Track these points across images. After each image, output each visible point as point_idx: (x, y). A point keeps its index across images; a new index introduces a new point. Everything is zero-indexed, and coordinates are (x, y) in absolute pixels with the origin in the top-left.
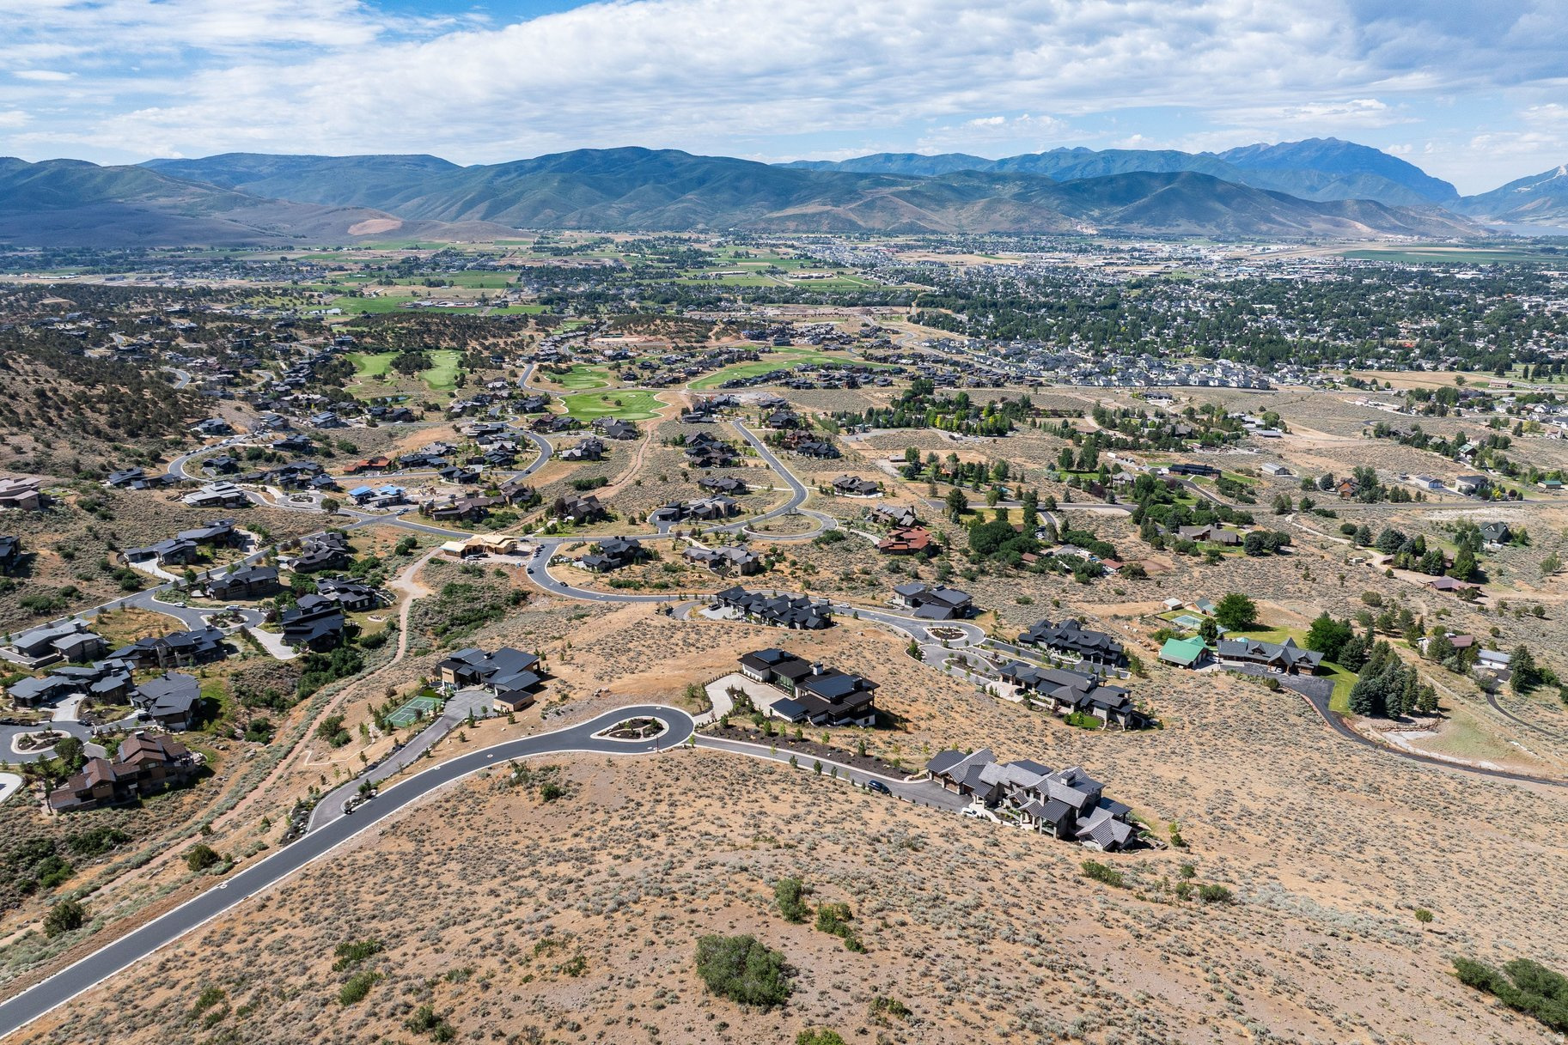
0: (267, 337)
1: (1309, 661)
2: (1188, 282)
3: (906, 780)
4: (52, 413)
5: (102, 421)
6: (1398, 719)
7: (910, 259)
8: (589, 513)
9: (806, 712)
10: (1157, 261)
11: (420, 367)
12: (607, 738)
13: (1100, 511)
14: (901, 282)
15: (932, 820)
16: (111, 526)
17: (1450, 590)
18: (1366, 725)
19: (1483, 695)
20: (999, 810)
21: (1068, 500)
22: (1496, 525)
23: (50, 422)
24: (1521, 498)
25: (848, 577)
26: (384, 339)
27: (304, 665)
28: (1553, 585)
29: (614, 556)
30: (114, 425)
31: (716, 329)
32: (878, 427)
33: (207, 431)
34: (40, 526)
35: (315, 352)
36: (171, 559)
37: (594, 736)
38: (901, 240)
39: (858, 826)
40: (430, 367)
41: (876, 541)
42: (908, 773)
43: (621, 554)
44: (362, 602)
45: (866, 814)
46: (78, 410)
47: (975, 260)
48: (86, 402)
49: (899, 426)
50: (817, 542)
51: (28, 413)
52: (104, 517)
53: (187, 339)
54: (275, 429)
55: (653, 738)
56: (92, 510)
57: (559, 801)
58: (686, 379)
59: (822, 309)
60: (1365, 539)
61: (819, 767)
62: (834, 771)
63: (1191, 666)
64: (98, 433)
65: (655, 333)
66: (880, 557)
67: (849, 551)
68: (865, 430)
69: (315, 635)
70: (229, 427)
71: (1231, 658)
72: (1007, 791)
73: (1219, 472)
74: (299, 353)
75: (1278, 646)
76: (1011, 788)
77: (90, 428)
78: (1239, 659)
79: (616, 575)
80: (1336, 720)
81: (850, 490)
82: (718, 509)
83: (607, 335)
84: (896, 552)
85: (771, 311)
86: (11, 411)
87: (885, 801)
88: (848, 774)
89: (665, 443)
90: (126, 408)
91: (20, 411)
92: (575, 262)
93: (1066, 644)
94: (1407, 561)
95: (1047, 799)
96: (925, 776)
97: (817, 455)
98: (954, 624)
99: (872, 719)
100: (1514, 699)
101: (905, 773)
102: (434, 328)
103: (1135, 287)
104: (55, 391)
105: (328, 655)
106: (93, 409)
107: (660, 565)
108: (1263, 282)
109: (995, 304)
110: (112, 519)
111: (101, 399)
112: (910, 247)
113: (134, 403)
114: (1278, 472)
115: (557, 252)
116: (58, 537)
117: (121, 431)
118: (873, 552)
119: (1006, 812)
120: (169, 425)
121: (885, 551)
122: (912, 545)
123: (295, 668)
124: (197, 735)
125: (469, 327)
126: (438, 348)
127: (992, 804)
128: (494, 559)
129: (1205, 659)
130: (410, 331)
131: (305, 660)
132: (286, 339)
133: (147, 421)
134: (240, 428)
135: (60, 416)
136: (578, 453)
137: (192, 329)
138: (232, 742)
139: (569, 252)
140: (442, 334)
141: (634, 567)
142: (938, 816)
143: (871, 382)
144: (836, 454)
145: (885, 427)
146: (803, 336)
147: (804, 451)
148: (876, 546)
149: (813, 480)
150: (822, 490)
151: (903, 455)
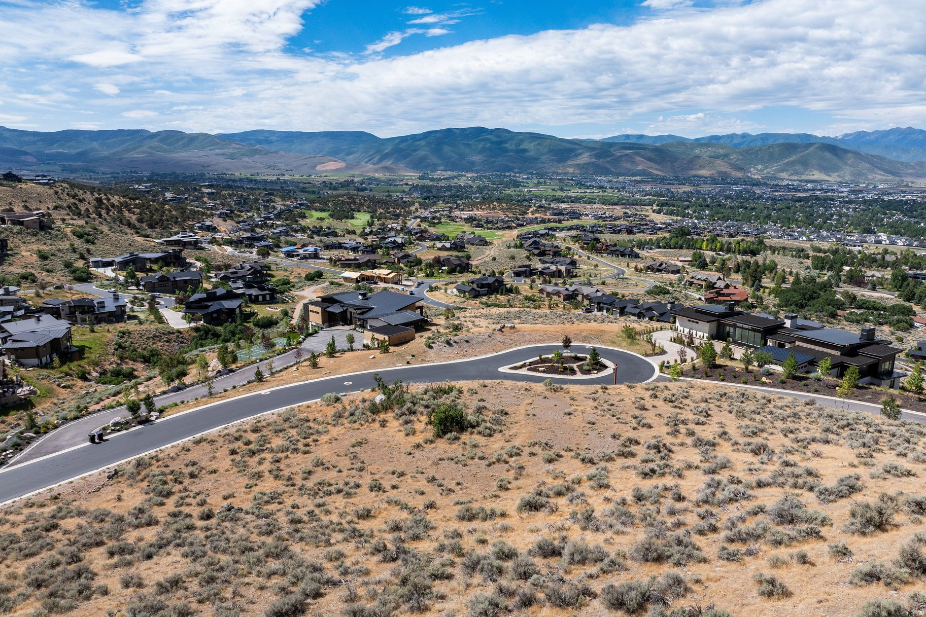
0: (257, 200)
2: (832, 200)
4: (103, 212)
5: (134, 219)
7: (647, 186)
8: (459, 265)
11: (347, 218)
12: (524, 371)
13: (869, 294)
14: (644, 196)
16: (91, 247)
21: (837, 286)
23: (100, 216)
26: (326, 205)
27: (195, 334)
29: (482, 286)
30: (140, 221)
31: (531, 209)
32: (660, 247)
33: (200, 228)
34: (33, 239)
35: (283, 207)
36: (123, 265)
37: (504, 369)
38: (638, 178)
40: (353, 218)
43: (489, 285)
44: (264, 296)
46: (120, 211)
47: (688, 188)
48: (125, 207)
49: (675, 248)
50: (649, 293)
51: (87, 210)
52: (88, 241)
53: (209, 199)
54: (245, 230)
55: (594, 376)
56: (80, 236)
57: (465, 437)
58: (515, 228)
59: (595, 206)
64: (129, 225)
65: (493, 209)
67: (679, 299)
68: (651, 249)
69: (211, 310)
70: (215, 228)
74: (274, 207)
77: (124, 222)
79: (484, 299)
81: (659, 271)
82: (560, 271)
83: (463, 210)
85: (563, 206)
86: (77, 208)
89: (509, 247)
90: (151, 212)
91: (83, 209)
92: (443, 183)
97: (622, 256)
102: (357, 201)
103: (797, 201)
104: (108, 199)
105: (220, 329)
106: (129, 211)
107: (520, 297)
108: (883, 200)
109: (708, 206)
110: (93, 243)
111: (136, 206)
112: (645, 181)
113: (156, 210)
115: (432, 180)
116: (44, 247)
117: (144, 225)
120: (176, 223)
121: (710, 300)
122: (734, 298)
123: (185, 335)
124: (44, 372)
125: (379, 202)
126: (359, 211)
128: (382, 285)
130: (343, 201)
131: (197, 329)
132: (268, 201)
133: (161, 220)
134: (223, 229)
135: (107, 213)
136: (448, 245)
137: (213, 193)
138: (80, 383)
139: (440, 180)
140: (362, 205)
141: (498, 296)
143: (642, 232)
144: (637, 256)
145: (665, 248)
146: (587, 215)
147: (612, 253)
148: (700, 299)
149: (628, 266)
150: (636, 269)
151: (690, 259)
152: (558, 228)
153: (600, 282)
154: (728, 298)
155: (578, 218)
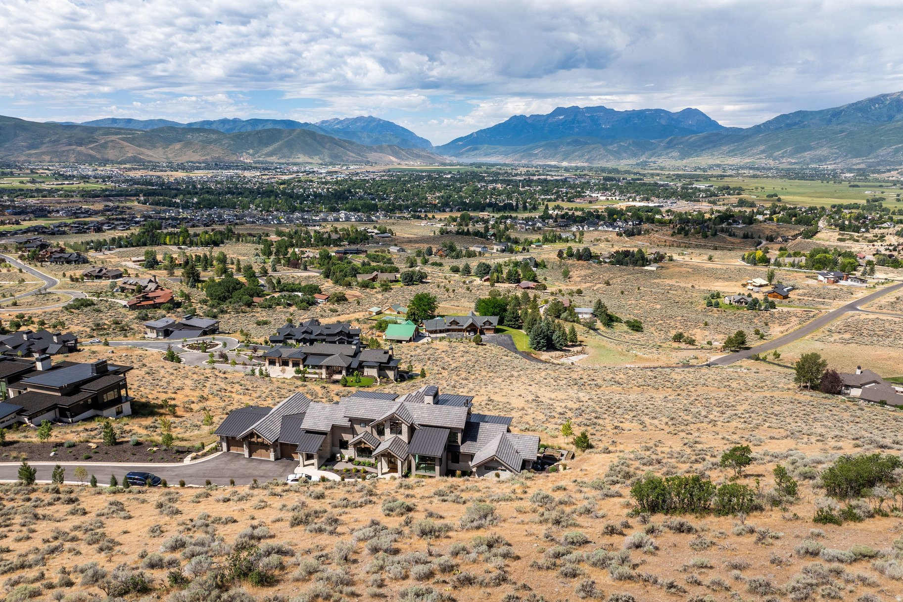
1: (491, 324)
2: (311, 181)
3: (187, 461)
6: (561, 350)
7: (137, 174)
9: (20, 412)
10: (291, 173)
13: (299, 274)
14: (131, 185)
15: (254, 501)
17: (528, 288)
18: (545, 356)
19: (591, 331)
20: (339, 466)
21: (275, 270)
22: (530, 259)
24: (528, 251)
25: (98, 327)
28: (572, 283)
32: (121, 247)
38: (128, 166)
39: (90, 557)
41: (124, 303)
42: (189, 451)
45: (114, 527)
47: (181, 175)
49: (138, 245)
50: (66, 308)
59: (72, 199)
60: (467, 271)
61: (29, 476)
62: (59, 475)
63: (410, 340)
66: (130, 313)
67: (99, 311)
68: (110, 250)
71: (435, 332)
72: (347, 437)
73: (366, 251)
75: (467, 318)
76: (353, 431)
78: (441, 331)
80: (527, 355)
81: (98, 277)
84: (143, 307)
85: (31, 201)
87: (155, 495)
88: (82, 473)
93: (313, 337)
94: (498, 277)
95: (412, 429)
96: (216, 449)
97: (69, 262)
98: (208, 339)
99: (126, 407)
100: (609, 331)
101: (182, 453)
103: (281, 184)
108: (351, 180)
109: (197, 193)
112: (136, 169)
114: (398, 251)
118: (123, 311)
119: (350, 466)
121: (133, 307)
122: (158, 301)
127: (328, 461)
129: (417, 336)
142: (260, 494)
143: (114, 228)
144: (85, 261)
145: (126, 247)
146: (58, 211)
147: (56, 261)
148: (125, 306)
149: (64, 275)
150: (72, 279)
151: (143, 258)
152: (8, 232)
153: (10, 303)
154: (152, 302)
155: (45, 216)
